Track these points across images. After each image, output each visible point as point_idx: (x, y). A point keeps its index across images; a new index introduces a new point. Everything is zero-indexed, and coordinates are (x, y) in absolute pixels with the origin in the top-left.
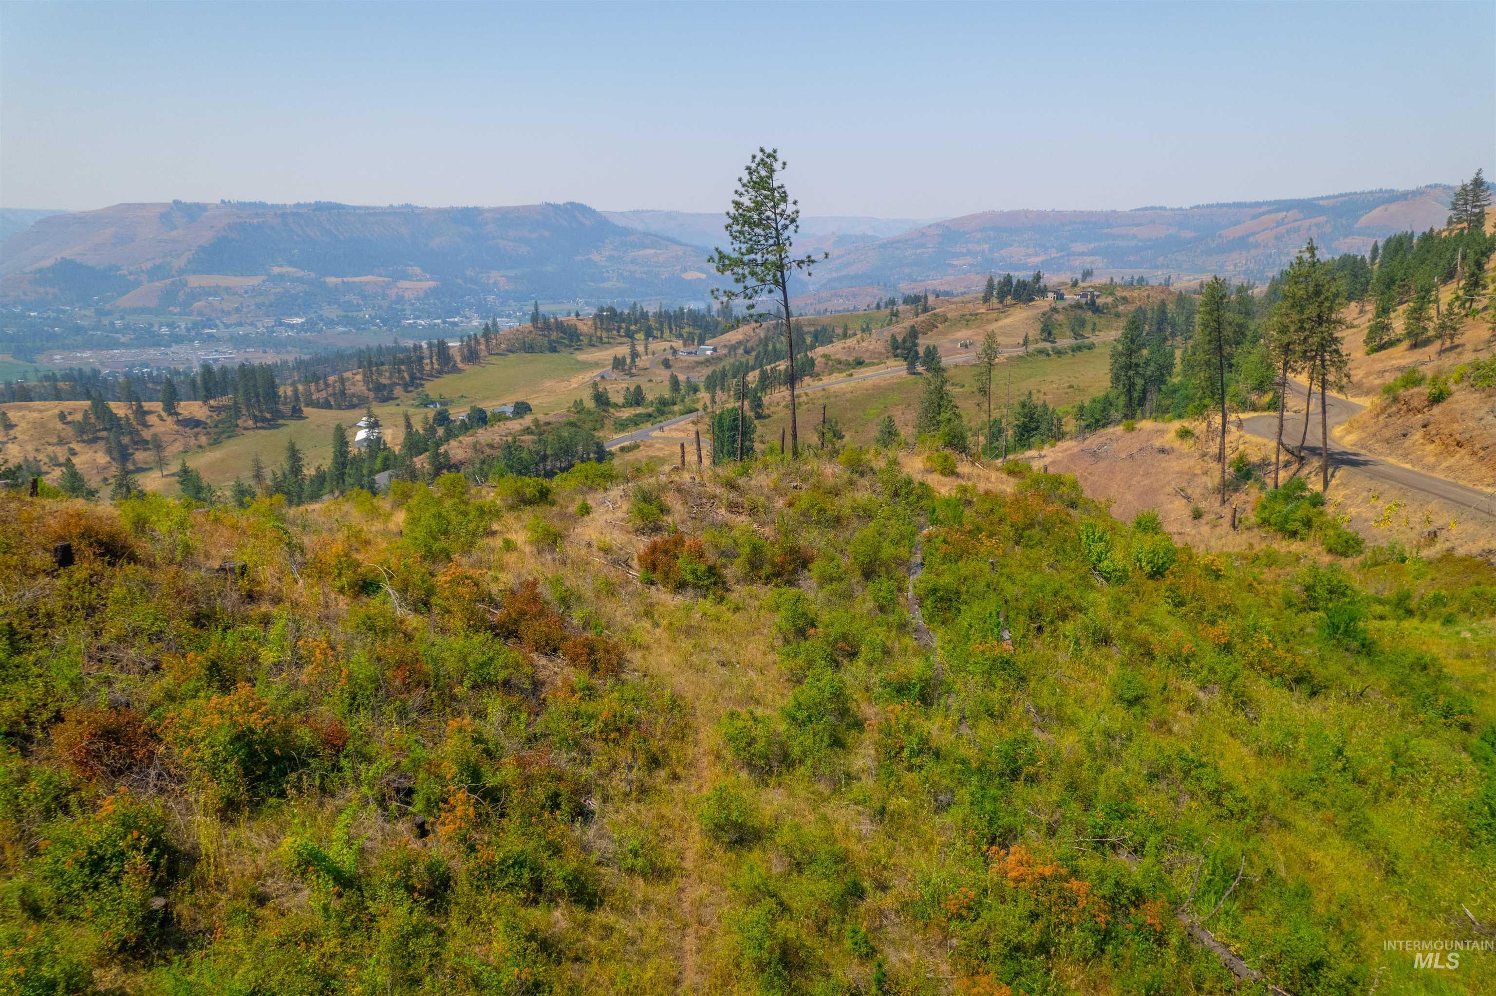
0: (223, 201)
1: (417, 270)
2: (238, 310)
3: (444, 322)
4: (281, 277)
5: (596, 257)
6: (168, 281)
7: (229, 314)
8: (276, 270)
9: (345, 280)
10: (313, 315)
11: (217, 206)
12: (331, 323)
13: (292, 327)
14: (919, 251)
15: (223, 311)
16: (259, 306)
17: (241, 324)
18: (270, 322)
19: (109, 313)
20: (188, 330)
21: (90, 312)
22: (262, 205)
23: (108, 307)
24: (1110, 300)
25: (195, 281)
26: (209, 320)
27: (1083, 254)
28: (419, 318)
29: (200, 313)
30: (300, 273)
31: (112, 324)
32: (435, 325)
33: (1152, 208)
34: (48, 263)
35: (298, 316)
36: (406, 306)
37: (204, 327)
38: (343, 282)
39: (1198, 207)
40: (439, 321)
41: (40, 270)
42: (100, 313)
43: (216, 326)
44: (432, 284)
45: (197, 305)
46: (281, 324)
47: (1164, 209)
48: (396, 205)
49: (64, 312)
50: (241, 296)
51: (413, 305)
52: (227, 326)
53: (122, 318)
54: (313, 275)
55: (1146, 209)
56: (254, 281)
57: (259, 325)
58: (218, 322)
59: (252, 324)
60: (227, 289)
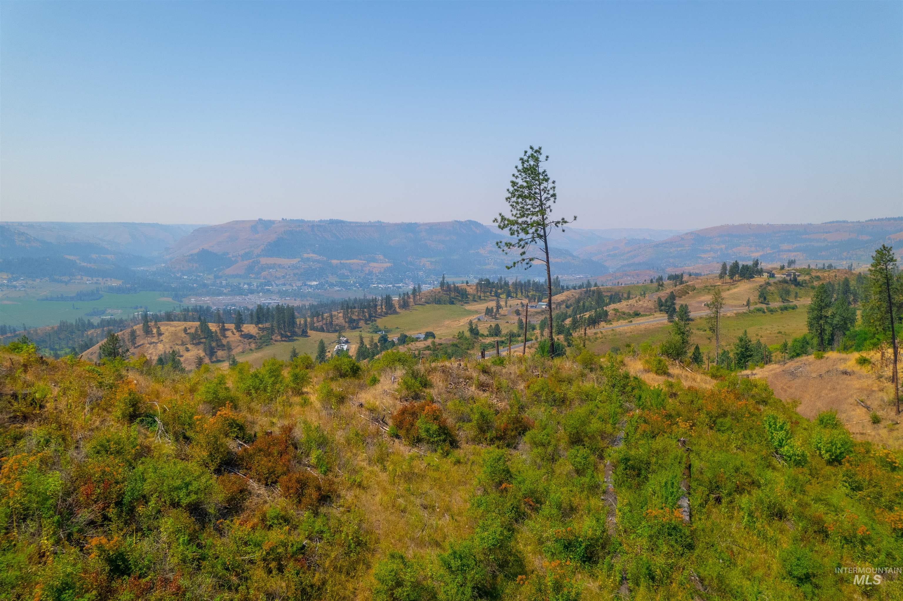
0: (283, 219)
1: (381, 257)
2: (284, 277)
3: (394, 286)
4: (308, 259)
5: (482, 251)
6: (251, 261)
7: (279, 278)
8: (306, 256)
9: (342, 261)
10: (323, 281)
11: (280, 222)
12: (332, 285)
13: (311, 286)
14: (679, 249)
15: (276, 277)
16: (295, 275)
17: (284, 285)
18: (299, 284)
19: (220, 277)
20: (257, 287)
21: (211, 277)
22: (302, 221)
23: (220, 274)
24: (807, 278)
25: (264, 261)
26: (269, 281)
27: (789, 251)
28: (380, 284)
29: (265, 278)
30: (319, 258)
31: (221, 283)
32: (389, 287)
33: (837, 222)
34: (196, 251)
35: (315, 280)
36: (374, 277)
37: (265, 285)
38: (341, 263)
39: (871, 220)
40: (391, 286)
41: (192, 255)
42: (216, 277)
43: (272, 285)
44: (389, 265)
45: (264, 273)
46: (306, 285)
47: (847, 222)
48: (372, 221)
49: (199, 276)
50: (286, 269)
51: (377, 276)
52: (277, 285)
53: (226, 280)
54: (325, 259)
55: (833, 222)
56: (294, 261)
57: (294, 285)
58: (273, 283)
59: (290, 285)
60: (280, 266)
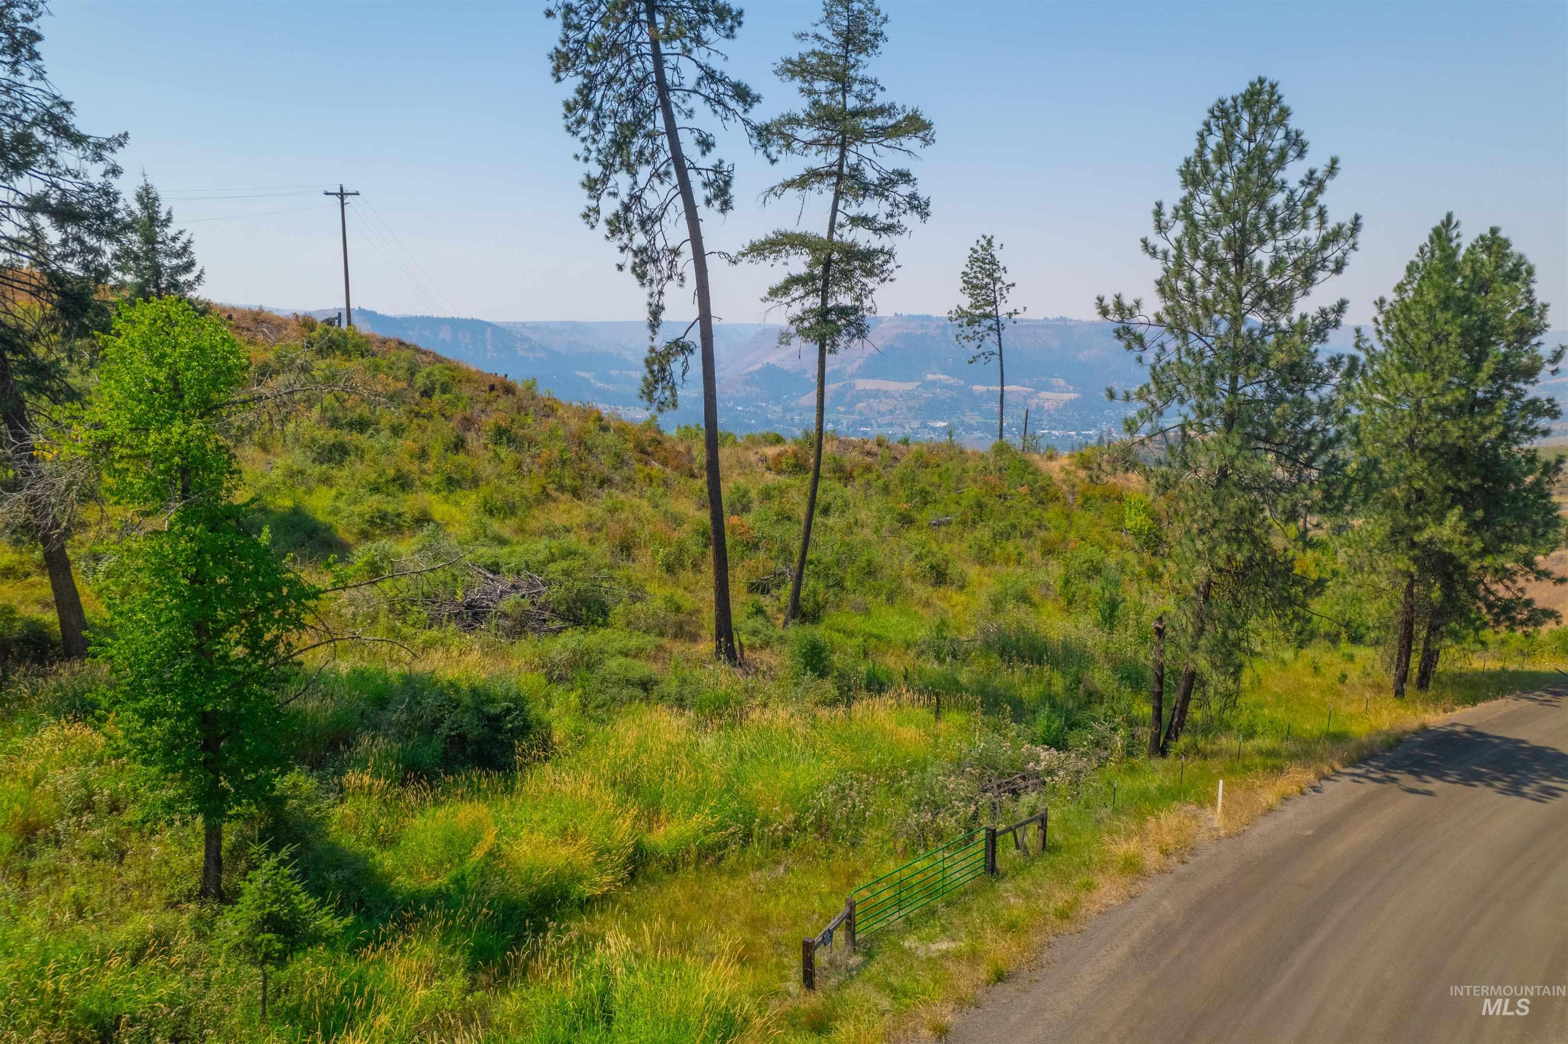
0: (896, 314)
1: (1062, 382)
2: (891, 412)
3: (1078, 435)
4: (934, 383)
6: (841, 384)
7: (883, 415)
8: (930, 377)
9: (991, 388)
10: (955, 421)
11: (891, 319)
12: (970, 428)
13: (934, 429)
15: (879, 412)
16: (910, 409)
17: (891, 425)
18: (916, 424)
19: (792, 410)
20: (848, 427)
21: (778, 409)
22: (928, 318)
23: (792, 404)
25: (861, 384)
26: (866, 419)
28: (1054, 429)
29: (861, 413)
30: (951, 381)
31: (792, 419)
32: (1069, 436)
34: (757, 367)
35: (942, 420)
36: (1044, 417)
37: (861, 425)
38: (988, 390)
40: (1073, 433)
41: (750, 373)
42: (786, 410)
43: (871, 425)
44: (1073, 396)
45: (860, 405)
46: (925, 427)
48: (1051, 318)
49: (761, 407)
50: (896, 399)
51: (1051, 415)
52: (880, 426)
53: (801, 414)
54: (962, 383)
56: (909, 386)
57: (907, 426)
58: (873, 422)
59: (901, 425)
60: (886, 392)
